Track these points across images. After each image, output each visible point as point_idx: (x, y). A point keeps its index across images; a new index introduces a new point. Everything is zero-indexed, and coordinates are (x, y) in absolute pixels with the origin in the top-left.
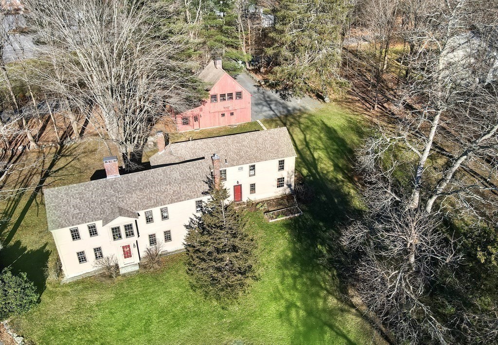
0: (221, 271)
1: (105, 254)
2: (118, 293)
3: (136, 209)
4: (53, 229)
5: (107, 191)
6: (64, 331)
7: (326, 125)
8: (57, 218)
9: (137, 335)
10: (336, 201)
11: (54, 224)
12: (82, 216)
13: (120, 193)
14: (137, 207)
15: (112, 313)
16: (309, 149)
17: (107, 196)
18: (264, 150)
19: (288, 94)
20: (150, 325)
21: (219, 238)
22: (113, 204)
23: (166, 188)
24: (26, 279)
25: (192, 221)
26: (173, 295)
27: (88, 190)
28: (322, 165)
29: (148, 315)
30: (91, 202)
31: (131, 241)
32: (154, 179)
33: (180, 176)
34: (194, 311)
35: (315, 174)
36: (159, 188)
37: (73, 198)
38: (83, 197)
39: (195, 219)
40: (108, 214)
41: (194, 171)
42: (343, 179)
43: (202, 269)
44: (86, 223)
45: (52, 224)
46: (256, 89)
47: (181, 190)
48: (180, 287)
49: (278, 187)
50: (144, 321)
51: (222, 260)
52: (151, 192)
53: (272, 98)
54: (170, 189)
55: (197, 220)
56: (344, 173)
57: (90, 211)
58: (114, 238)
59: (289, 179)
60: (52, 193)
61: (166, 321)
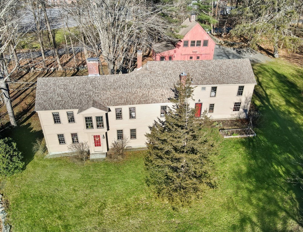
0: (176, 171)
1: (80, 140)
2: (84, 174)
3: (108, 104)
4: (38, 110)
5: (86, 86)
6: (33, 198)
7: (276, 72)
8: (43, 101)
9: (90, 215)
10: (290, 128)
11: (39, 106)
12: (63, 103)
13: (97, 89)
14: (109, 103)
15: (75, 190)
16: (262, 87)
17: (86, 90)
18: (227, 76)
19: (243, 51)
20: (104, 209)
21: (179, 138)
22: (89, 97)
23: (136, 91)
24: (15, 148)
25: (155, 124)
26: (129, 185)
27: (71, 83)
28: (274, 100)
29: (104, 198)
30: (72, 93)
31: (101, 132)
32: (127, 81)
33: (150, 82)
34: (146, 205)
35: (268, 105)
36: (130, 90)
37: (59, 88)
38: (67, 88)
39: (159, 123)
40: (84, 105)
41: (163, 80)
42: (295, 112)
43: (158, 166)
44: (65, 109)
45: (38, 106)
46: (218, 47)
47: (150, 94)
48: (137, 179)
49: (234, 111)
50: (100, 204)
51: (178, 160)
52: (123, 92)
53: (231, 52)
54: (140, 92)
55: (161, 124)
56: (296, 108)
57: (70, 100)
58: (87, 127)
59: (246, 104)
60: (43, 81)
61: (119, 208)
